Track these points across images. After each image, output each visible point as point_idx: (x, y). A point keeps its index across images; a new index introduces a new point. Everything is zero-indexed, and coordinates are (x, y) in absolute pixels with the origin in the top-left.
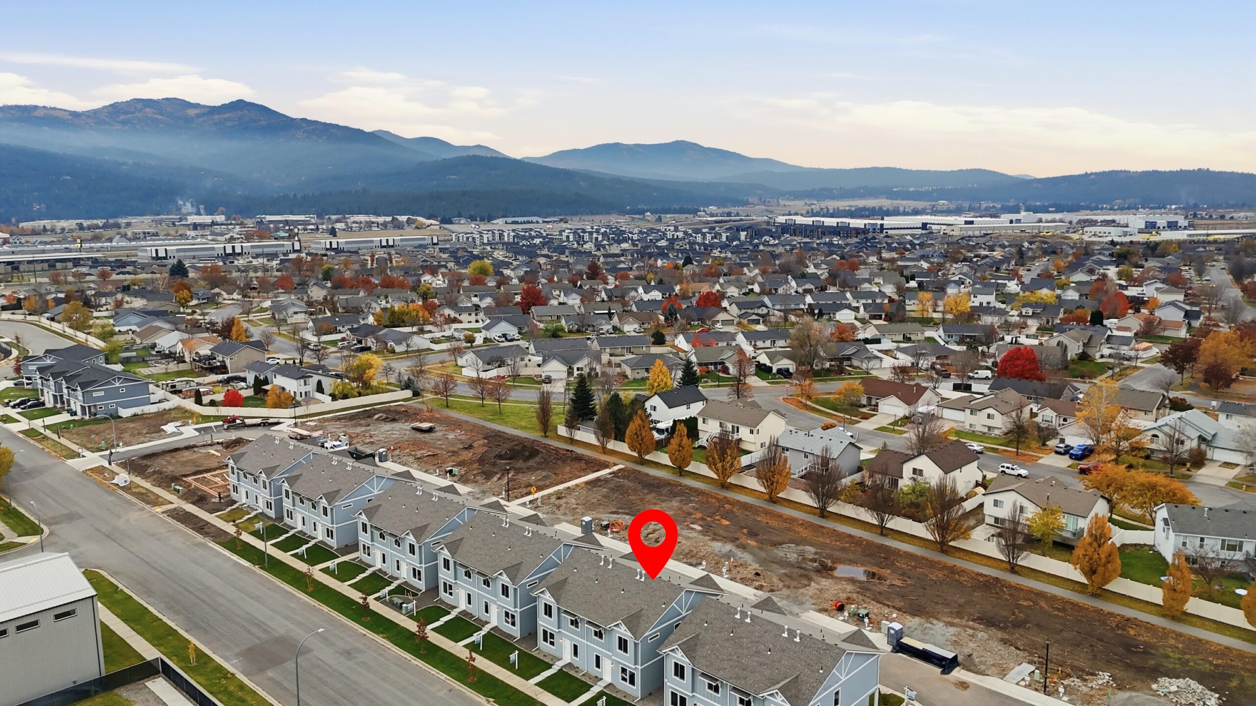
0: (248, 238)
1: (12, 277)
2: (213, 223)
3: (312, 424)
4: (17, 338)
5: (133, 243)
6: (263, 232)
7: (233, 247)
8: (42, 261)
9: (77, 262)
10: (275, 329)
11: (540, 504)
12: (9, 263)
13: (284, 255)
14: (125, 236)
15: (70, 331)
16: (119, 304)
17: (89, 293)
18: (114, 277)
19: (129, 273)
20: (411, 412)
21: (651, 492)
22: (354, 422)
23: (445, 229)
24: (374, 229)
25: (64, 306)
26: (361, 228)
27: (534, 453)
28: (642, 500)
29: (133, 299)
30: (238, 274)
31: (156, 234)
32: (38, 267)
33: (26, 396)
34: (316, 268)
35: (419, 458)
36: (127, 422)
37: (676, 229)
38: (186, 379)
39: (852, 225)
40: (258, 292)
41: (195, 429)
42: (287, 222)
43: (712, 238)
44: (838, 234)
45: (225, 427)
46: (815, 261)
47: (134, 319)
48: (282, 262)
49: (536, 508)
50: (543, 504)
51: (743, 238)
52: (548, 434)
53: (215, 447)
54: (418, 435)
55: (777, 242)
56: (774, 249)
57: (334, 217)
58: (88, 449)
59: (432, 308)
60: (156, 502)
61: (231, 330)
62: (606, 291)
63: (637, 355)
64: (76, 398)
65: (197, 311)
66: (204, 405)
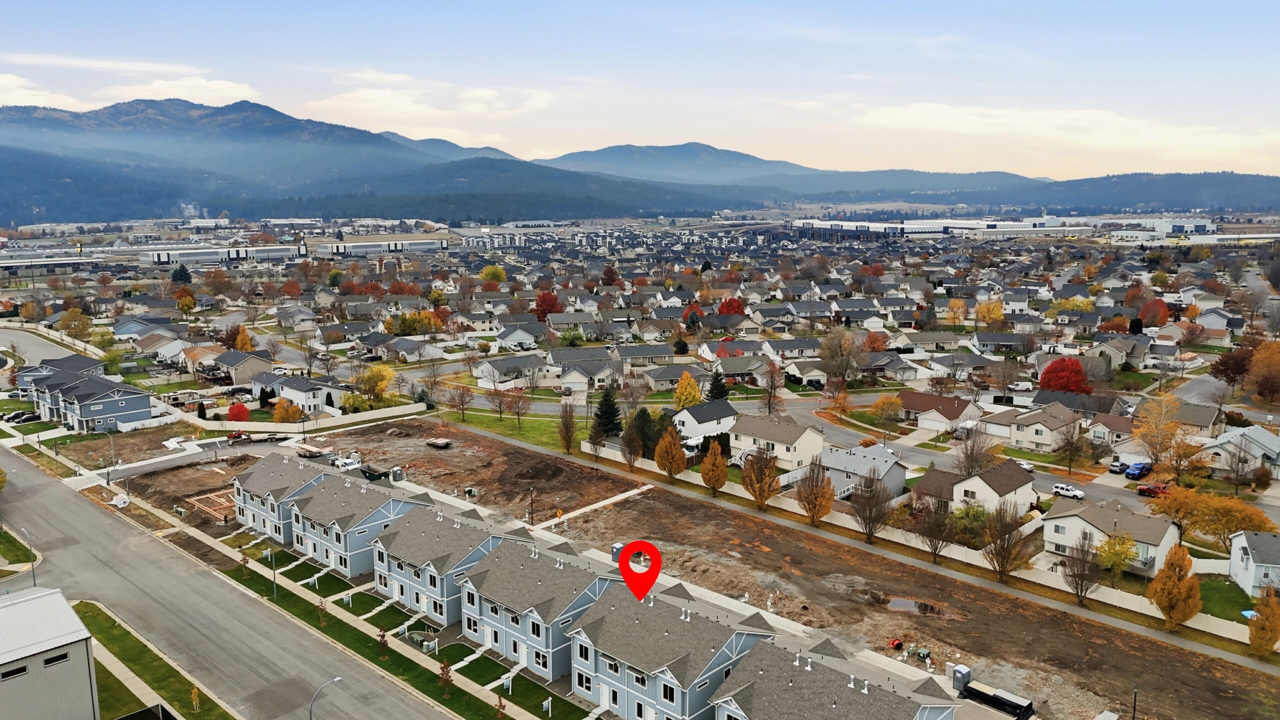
0: (253, 242)
2: (217, 227)
3: (322, 439)
4: (13, 347)
5: (135, 247)
6: (267, 236)
7: (238, 252)
8: (41, 266)
9: (76, 267)
10: (281, 338)
11: (565, 528)
12: (6, 268)
13: (290, 259)
14: (126, 240)
15: (67, 340)
16: (119, 311)
17: (88, 299)
18: (115, 282)
19: (130, 278)
20: (425, 427)
21: (684, 515)
22: (365, 437)
23: (454, 233)
24: (380, 232)
25: (63, 313)
26: (368, 232)
27: (557, 471)
29: (134, 306)
30: (243, 279)
31: (158, 238)
32: (37, 272)
33: (19, 409)
34: (323, 273)
35: (435, 477)
36: (126, 437)
37: (692, 233)
38: (189, 391)
39: (871, 230)
40: (264, 299)
41: (198, 445)
42: (292, 226)
43: (729, 242)
44: (858, 238)
45: (231, 442)
46: (838, 267)
47: (136, 327)
48: (288, 266)
49: (562, 533)
50: (569, 528)
51: (760, 242)
52: (571, 451)
53: (219, 465)
54: (435, 452)
55: (796, 246)
56: (794, 253)
57: (340, 221)
58: (85, 467)
59: (445, 316)
60: (156, 525)
61: (236, 339)
62: (624, 297)
63: (660, 365)
64: (73, 411)
65: (201, 318)
66: (208, 420)
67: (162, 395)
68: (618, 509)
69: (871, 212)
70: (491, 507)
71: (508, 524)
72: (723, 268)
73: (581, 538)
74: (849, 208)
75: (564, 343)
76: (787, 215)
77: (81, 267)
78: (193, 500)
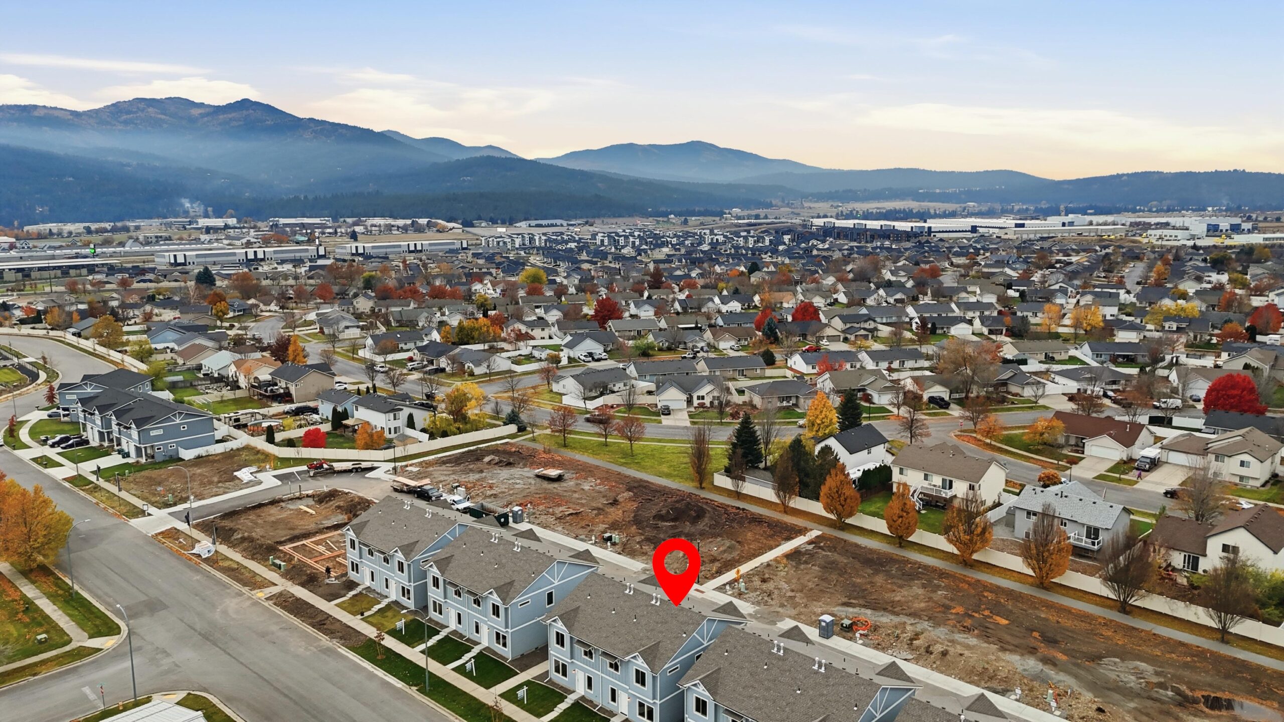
0: (266, 242)
1: (24, 285)
2: (226, 227)
3: (414, 469)
4: (44, 358)
5: (147, 248)
6: (280, 236)
7: (255, 253)
8: (54, 268)
9: (91, 269)
10: (329, 346)
11: (743, 589)
12: (19, 270)
13: (311, 260)
14: (137, 240)
15: (101, 350)
16: (148, 317)
17: (114, 304)
18: (136, 285)
19: (150, 281)
20: (524, 452)
21: (876, 572)
22: (461, 466)
23: (469, 232)
24: (394, 232)
25: (91, 320)
26: (381, 231)
27: (700, 511)
29: (162, 311)
30: (268, 281)
31: (170, 239)
32: (51, 274)
33: (64, 432)
34: (354, 276)
35: (560, 518)
36: (191, 466)
37: (712, 232)
38: (251, 410)
39: (897, 228)
40: (297, 303)
41: (274, 476)
42: (303, 226)
43: (755, 242)
44: (888, 237)
45: (312, 474)
46: (888, 268)
47: (171, 335)
48: (311, 268)
49: (740, 595)
50: (746, 589)
51: (787, 242)
52: (704, 485)
53: (305, 501)
54: (546, 485)
55: (827, 246)
56: (829, 253)
57: (350, 220)
58: (153, 504)
59: (500, 322)
60: (254, 582)
61: (287, 350)
62: (680, 301)
63: (752, 379)
64: (130, 436)
65: (236, 324)
66: (277, 445)
67: (222, 416)
69: (885, 211)
72: (765, 269)
74: (860, 207)
75: (638, 352)
76: (798, 214)
77: (97, 269)
78: (287, 548)
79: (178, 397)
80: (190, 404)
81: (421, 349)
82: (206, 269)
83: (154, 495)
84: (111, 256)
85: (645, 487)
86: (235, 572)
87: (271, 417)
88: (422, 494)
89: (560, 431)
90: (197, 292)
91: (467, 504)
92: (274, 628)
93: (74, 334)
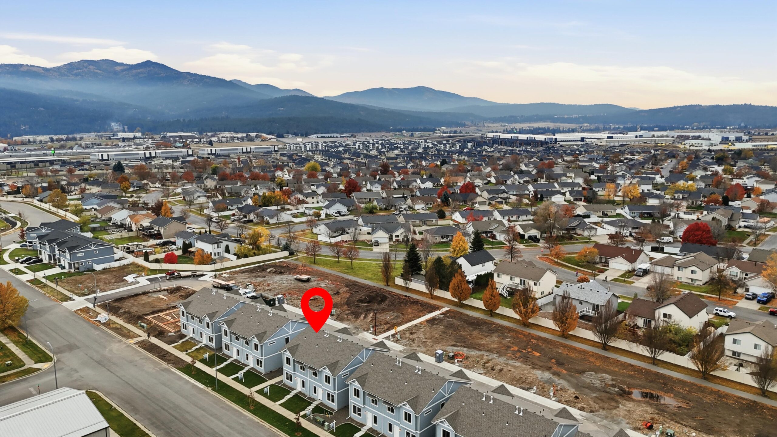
0: (158, 147)
1: (11, 172)
2: (135, 138)
3: (226, 275)
4: (20, 214)
5: (86, 150)
6: (166, 143)
7: (150, 153)
8: (30, 162)
9: (52, 163)
10: (187, 208)
11: (399, 338)
12: (9, 163)
13: (183, 158)
14: (80, 145)
15: (54, 209)
16: (83, 191)
17: (63, 183)
18: (77, 172)
19: (86, 170)
20: (291, 267)
21: (475, 329)
22: (254, 274)
23: (280, 141)
24: (235, 141)
25: (49, 192)
26: (227, 140)
27: (384, 299)
28: (471, 335)
29: (91, 187)
30: (156, 170)
31: (100, 145)
32: (28, 165)
33: (30, 255)
34: (207, 167)
36: (100, 274)
37: (426, 142)
38: (136, 243)
39: (537, 139)
40: (171, 182)
41: (147, 280)
42: (181, 137)
43: (450, 147)
44: (530, 144)
45: (168, 278)
46: (524, 162)
47: (95, 201)
48: (183, 162)
49: (397, 341)
50: (401, 338)
51: (469, 147)
52: (389, 284)
53: (163, 293)
54: (301, 284)
55: (492, 149)
56: (493, 154)
57: (209, 134)
58: (76, 294)
59: (288, 194)
60: (128, 335)
61: (161, 209)
62: (397, 182)
63: (430, 226)
64: (65, 257)
65: (134, 195)
66: (151, 262)
67: (120, 246)
68: (430, 325)
69: (532, 129)
70: (346, 322)
71: (360, 335)
72: (452, 163)
73: (410, 345)
74: (519, 126)
75: (367, 211)
76: (481, 131)
77: (55, 163)
78: (149, 317)
79: (96, 236)
80: (102, 239)
81: (239, 209)
82: (119, 163)
83: (77, 289)
84: (64, 155)
85: (356, 285)
86: (119, 330)
87: (148, 247)
88: (228, 289)
89: (312, 255)
90: (113, 176)
91: (254, 294)
92: (137, 358)
93: (38, 200)
